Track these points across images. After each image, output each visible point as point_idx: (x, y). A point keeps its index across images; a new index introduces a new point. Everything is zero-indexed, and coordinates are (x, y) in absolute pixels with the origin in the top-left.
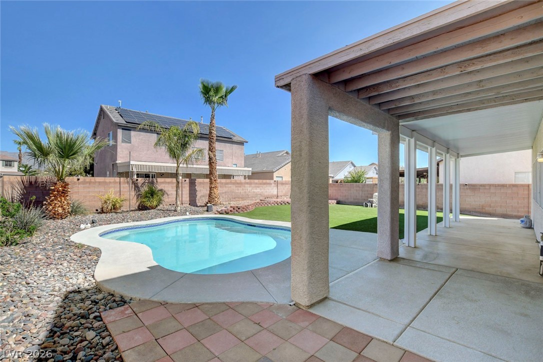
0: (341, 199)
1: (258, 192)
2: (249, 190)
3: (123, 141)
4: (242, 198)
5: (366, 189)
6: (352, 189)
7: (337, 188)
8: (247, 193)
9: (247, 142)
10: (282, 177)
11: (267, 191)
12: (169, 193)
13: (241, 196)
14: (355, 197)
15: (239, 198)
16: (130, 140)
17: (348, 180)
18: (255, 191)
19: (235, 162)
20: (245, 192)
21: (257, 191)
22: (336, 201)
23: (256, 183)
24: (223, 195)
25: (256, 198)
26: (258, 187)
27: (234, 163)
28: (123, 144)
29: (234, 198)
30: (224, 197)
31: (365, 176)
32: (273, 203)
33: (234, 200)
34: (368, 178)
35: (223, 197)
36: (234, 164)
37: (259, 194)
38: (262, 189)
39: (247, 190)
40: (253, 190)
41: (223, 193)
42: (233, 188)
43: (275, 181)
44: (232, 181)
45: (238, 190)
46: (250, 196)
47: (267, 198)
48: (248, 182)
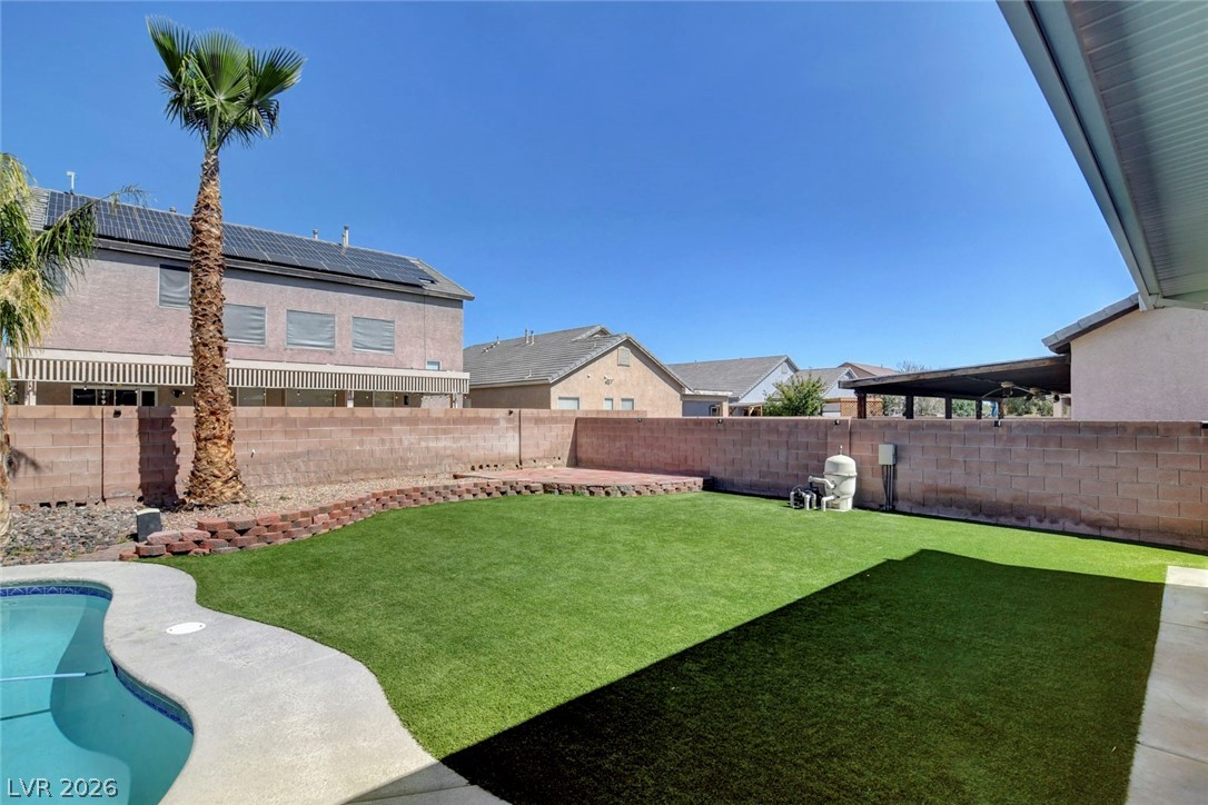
0: (719, 472)
1: (445, 448)
2: (406, 443)
4: (377, 471)
5: (803, 439)
6: (754, 439)
7: (706, 436)
8: (401, 453)
9: (471, 299)
10: (578, 399)
11: (481, 443)
13: (374, 466)
14: (764, 469)
15: (366, 471)
17: (774, 406)
18: (432, 444)
19: (432, 354)
20: (392, 451)
21: (441, 444)
22: (700, 481)
25: (437, 470)
26: (445, 432)
27: (428, 359)
29: (347, 473)
30: (303, 469)
31: (821, 395)
32: (468, 491)
33: (344, 478)
34: (828, 402)
36: (429, 363)
37: (448, 456)
38: (459, 439)
39: (401, 441)
40: (423, 444)
41: (296, 456)
42: (342, 436)
43: (511, 412)
44: (337, 415)
45: (361, 443)
46: (410, 463)
47: (481, 467)
48: (404, 415)
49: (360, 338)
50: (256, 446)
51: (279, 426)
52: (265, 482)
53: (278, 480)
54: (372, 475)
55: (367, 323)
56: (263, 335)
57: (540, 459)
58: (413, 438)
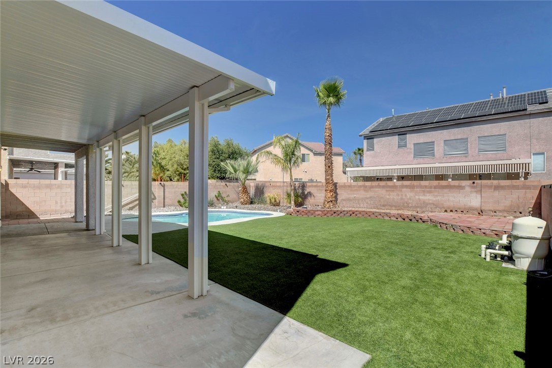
1: (429, 200)
2: (408, 196)
3: (368, 150)
4: (395, 206)
8: (406, 200)
11: (452, 199)
12: (315, 195)
13: (394, 204)
16: (373, 148)
18: (421, 197)
20: (402, 199)
23: (426, 187)
24: (367, 200)
25: (424, 210)
26: (430, 192)
27: (534, 152)
28: (368, 153)
29: (384, 206)
30: (369, 203)
33: (383, 208)
35: (367, 203)
37: (430, 204)
38: (437, 196)
39: (406, 195)
40: (417, 197)
41: (367, 198)
42: (382, 192)
43: (474, 183)
44: (380, 184)
45: (389, 195)
46: (410, 205)
47: (451, 211)
48: (408, 184)
49: (482, 147)
50: (356, 194)
51: (362, 188)
52: (358, 206)
53: (362, 205)
54: (393, 208)
55: (487, 138)
56: (434, 153)
57: (500, 211)
58: (412, 194)
